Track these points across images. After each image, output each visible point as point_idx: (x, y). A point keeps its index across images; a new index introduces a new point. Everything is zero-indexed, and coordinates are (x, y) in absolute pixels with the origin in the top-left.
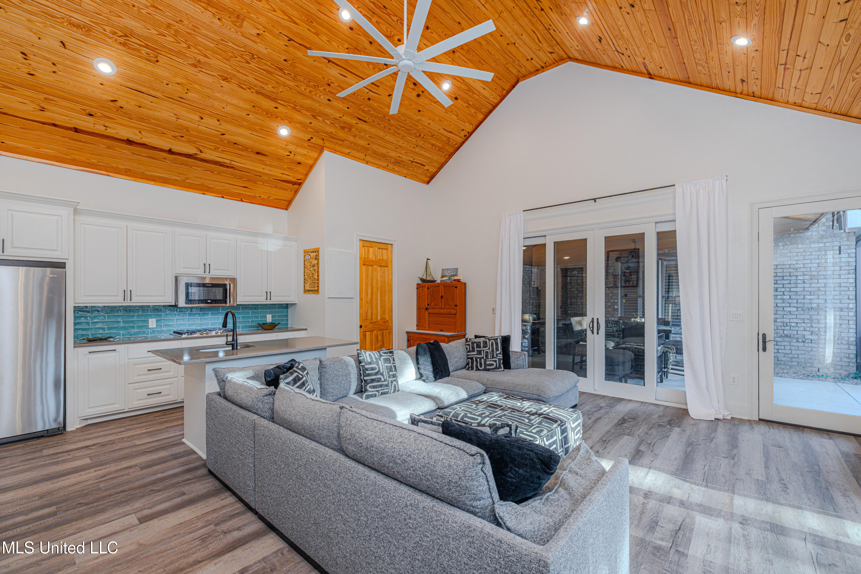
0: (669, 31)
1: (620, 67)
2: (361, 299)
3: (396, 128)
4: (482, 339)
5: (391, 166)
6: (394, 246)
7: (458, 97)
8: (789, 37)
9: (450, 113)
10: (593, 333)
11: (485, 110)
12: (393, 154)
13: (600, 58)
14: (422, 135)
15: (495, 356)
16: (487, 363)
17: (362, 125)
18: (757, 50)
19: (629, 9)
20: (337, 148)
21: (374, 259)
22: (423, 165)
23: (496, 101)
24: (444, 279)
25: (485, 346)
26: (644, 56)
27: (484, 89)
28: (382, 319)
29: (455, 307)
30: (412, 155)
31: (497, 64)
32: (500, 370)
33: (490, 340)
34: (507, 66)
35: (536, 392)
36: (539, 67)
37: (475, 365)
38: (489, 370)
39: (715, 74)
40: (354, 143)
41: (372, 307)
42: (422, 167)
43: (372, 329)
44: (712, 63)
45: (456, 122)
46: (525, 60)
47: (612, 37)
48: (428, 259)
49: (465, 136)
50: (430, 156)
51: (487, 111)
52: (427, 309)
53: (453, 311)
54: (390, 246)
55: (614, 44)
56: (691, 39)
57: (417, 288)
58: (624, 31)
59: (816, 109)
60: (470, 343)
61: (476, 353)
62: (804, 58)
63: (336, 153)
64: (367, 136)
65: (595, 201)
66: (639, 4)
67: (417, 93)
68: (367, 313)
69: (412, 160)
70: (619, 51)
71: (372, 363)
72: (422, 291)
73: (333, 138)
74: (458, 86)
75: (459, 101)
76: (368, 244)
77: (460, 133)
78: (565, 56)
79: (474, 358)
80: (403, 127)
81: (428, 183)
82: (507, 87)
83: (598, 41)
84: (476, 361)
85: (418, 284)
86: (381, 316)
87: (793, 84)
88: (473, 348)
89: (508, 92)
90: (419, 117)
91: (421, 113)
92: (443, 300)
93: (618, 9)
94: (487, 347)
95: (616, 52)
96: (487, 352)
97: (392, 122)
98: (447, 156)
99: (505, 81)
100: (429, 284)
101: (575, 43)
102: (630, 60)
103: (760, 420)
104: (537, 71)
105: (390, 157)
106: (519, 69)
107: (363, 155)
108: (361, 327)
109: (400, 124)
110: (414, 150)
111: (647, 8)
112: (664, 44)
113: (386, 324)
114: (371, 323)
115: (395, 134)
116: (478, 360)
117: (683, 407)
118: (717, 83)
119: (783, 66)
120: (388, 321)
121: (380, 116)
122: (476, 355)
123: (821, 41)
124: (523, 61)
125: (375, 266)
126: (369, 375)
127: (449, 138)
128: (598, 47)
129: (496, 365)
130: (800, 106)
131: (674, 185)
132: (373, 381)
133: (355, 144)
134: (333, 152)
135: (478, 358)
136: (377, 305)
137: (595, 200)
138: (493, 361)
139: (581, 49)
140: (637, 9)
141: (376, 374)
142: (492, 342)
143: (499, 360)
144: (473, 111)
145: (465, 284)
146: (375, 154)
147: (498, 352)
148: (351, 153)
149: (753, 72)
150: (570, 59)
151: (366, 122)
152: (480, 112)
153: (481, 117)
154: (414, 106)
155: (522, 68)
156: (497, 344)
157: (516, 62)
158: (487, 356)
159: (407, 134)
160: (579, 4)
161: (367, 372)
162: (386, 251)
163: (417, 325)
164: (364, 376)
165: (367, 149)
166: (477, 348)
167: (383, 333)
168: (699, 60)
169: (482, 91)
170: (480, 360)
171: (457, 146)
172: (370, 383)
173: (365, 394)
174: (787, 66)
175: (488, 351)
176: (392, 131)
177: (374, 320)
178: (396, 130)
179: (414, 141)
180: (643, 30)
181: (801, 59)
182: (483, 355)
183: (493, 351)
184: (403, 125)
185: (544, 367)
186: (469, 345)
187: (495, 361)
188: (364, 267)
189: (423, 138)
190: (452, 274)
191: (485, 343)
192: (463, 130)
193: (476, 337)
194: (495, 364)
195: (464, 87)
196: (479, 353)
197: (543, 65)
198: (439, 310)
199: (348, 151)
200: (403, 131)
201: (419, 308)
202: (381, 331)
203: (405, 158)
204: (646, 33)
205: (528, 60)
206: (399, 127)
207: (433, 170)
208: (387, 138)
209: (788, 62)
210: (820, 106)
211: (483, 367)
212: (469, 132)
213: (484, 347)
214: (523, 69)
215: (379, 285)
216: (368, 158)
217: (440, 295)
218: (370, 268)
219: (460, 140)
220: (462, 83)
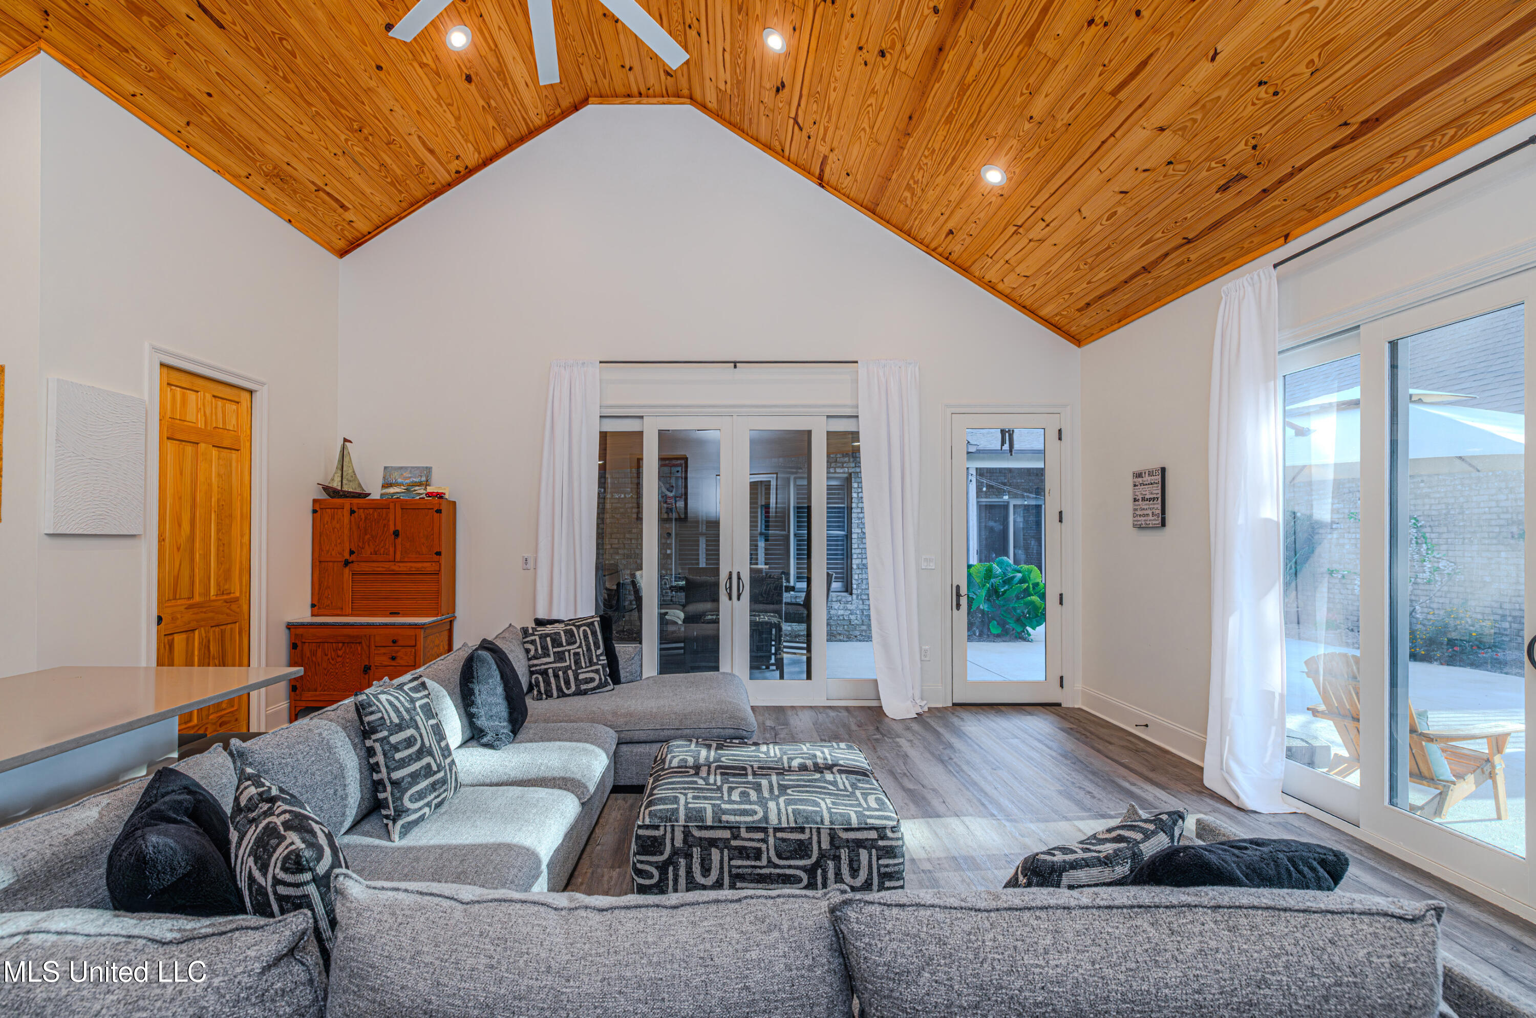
0: (907, 119)
1: (779, 148)
2: (161, 539)
3: (306, 84)
4: (559, 628)
5: (258, 181)
6: (257, 397)
7: (473, 77)
8: (1052, 191)
9: (445, 108)
10: (730, 599)
11: (512, 132)
12: (273, 150)
13: (755, 121)
14: (365, 131)
15: (595, 660)
16: (581, 677)
17: (204, 29)
18: (1002, 195)
19: (871, 56)
20: (95, 61)
21: (201, 425)
22: (343, 206)
23: (537, 122)
24: (392, 490)
25: (571, 641)
26: (835, 144)
27: (527, 85)
28: (221, 592)
29: (436, 558)
30: (323, 172)
31: (566, 47)
32: (609, 688)
33: (578, 627)
34: (580, 60)
35: (729, 724)
36: (635, 91)
37: (554, 686)
38: (585, 693)
39: (922, 211)
40: (160, 71)
41: (192, 560)
42: (340, 210)
43: (193, 625)
44: (931, 192)
45: (451, 131)
46: (619, 64)
47: (805, 92)
48: (345, 440)
49: (458, 172)
50: (368, 191)
51: (517, 135)
52: (347, 563)
53: (428, 567)
54: (246, 395)
55: (799, 105)
56: (930, 146)
57: (315, 511)
58: (834, 90)
59: (1007, 297)
60: (537, 638)
61: (552, 659)
62: (1048, 225)
63: (84, 77)
64: (213, 70)
65: (735, 367)
66: (896, 56)
67: (388, 21)
68: (177, 579)
69: (322, 185)
70: (800, 121)
71: (404, 725)
72: (333, 518)
73: (90, 25)
74: (483, 53)
75: (472, 87)
76: (184, 381)
77: (449, 162)
78: (686, 92)
79: (550, 671)
80: (325, 90)
81: (342, 253)
82: (566, 103)
83: (774, 89)
84: (556, 676)
85: (315, 501)
86: (218, 585)
87: (1007, 257)
88: (545, 648)
89: (565, 114)
90: (373, 84)
91: (382, 74)
92: (399, 540)
93: (855, 47)
94: (575, 642)
95: (791, 121)
96: (576, 654)
97: (299, 61)
98: (404, 205)
99: (567, 89)
100: (355, 501)
101: (725, 75)
102: (808, 143)
103: (954, 704)
104: (628, 96)
105: (263, 155)
106: (599, 75)
107: (182, 122)
108: (160, 619)
109: (320, 79)
110: (334, 161)
111: (903, 69)
112: (883, 138)
113: (234, 607)
114: (189, 607)
115: (298, 99)
116: (561, 673)
117: (874, 704)
118: (912, 227)
119: (1015, 228)
120: (236, 600)
121: (270, 29)
122: (554, 662)
123: (1082, 209)
124: (614, 66)
125: (202, 446)
126: (403, 763)
127: (424, 164)
128: (766, 100)
129: (600, 679)
130: (991, 287)
131: (856, 362)
132: (415, 777)
133: (163, 76)
134: (74, 70)
135: (560, 669)
136: (206, 556)
137: (735, 364)
138: (592, 671)
139: (729, 91)
140: (886, 63)
141: (420, 754)
142: (584, 631)
143: (603, 665)
144: (492, 123)
145: (454, 503)
146: (221, 130)
147: (599, 652)
148: (138, 98)
149: (974, 225)
150: (692, 100)
151: (221, 27)
152: (503, 131)
153: (500, 142)
154: (369, 49)
155: (605, 77)
156: (594, 633)
157: (601, 62)
158: (577, 662)
159: (327, 113)
160: (789, 6)
161: (398, 756)
162: (234, 407)
163: (313, 606)
164: (390, 770)
165: (200, 108)
166: (553, 647)
167: (223, 633)
168: (916, 182)
169: (522, 87)
170: (565, 673)
171: (433, 188)
172: (411, 785)
173: (400, 823)
174: (1021, 230)
175: (580, 650)
176: (292, 86)
177: (197, 598)
178: (304, 90)
179: (343, 137)
180: (869, 102)
181: (1044, 224)
182: (569, 661)
183: (589, 649)
184: (327, 85)
185: (718, 670)
186: (533, 642)
187: (597, 671)
188: (169, 444)
189: (366, 139)
190: (417, 480)
191: (569, 633)
192: (458, 157)
193: (539, 622)
194: (597, 677)
195: (492, 60)
196: (560, 657)
197: (643, 91)
198: (387, 565)
199: (132, 89)
200: (321, 98)
201: (320, 563)
202: (217, 629)
203: (302, 171)
204: (870, 108)
205: (623, 66)
206: (314, 84)
207: (363, 226)
208: (271, 99)
209: (1025, 226)
210: (1015, 295)
211: (573, 688)
212: (467, 167)
213: (569, 644)
214: (606, 82)
215: (214, 500)
216: (193, 134)
217: (392, 529)
218: (189, 449)
219: (444, 177)
220: (491, 49)
